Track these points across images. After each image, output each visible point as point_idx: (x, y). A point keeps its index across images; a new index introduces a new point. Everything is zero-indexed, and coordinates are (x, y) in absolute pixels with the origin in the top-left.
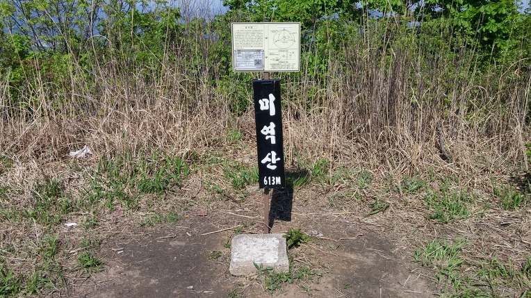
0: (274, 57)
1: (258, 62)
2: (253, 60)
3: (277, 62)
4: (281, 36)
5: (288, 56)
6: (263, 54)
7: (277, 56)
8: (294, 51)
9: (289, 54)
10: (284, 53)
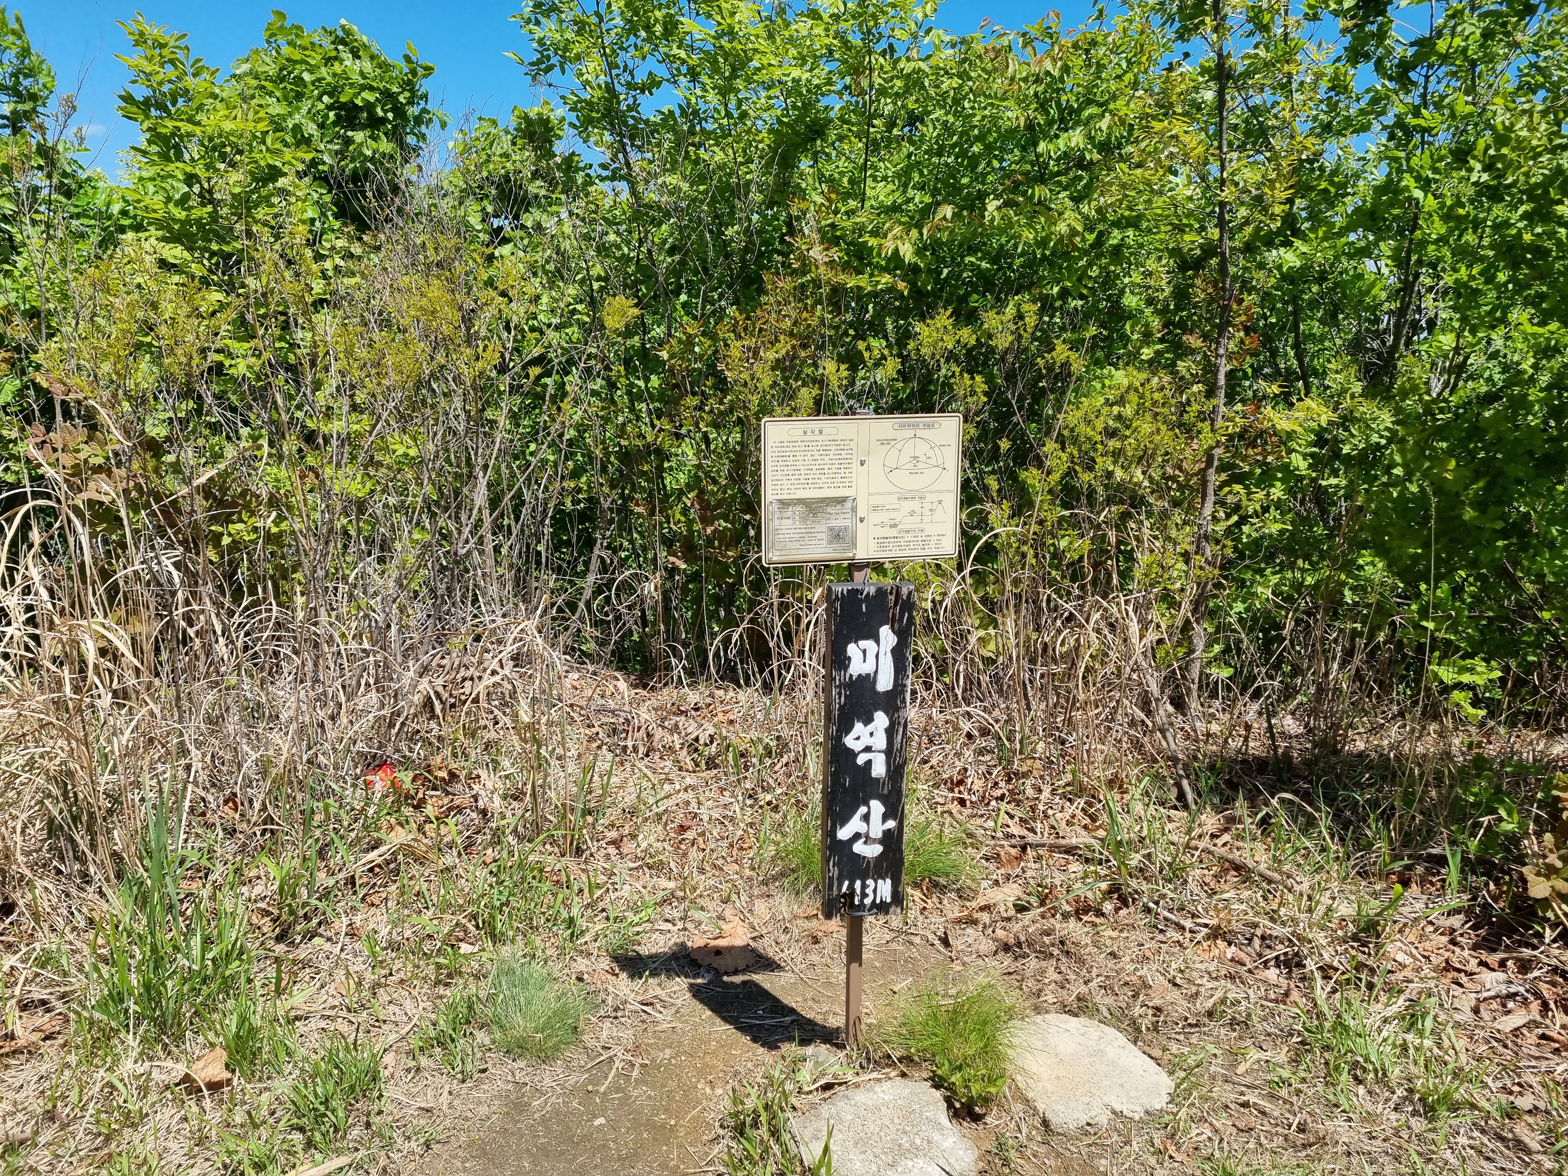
0: (884, 517)
1: (837, 536)
2: (823, 528)
3: (893, 532)
4: (906, 456)
5: (926, 511)
6: (854, 510)
7: (892, 515)
8: (940, 497)
9: (928, 506)
10: (915, 505)
